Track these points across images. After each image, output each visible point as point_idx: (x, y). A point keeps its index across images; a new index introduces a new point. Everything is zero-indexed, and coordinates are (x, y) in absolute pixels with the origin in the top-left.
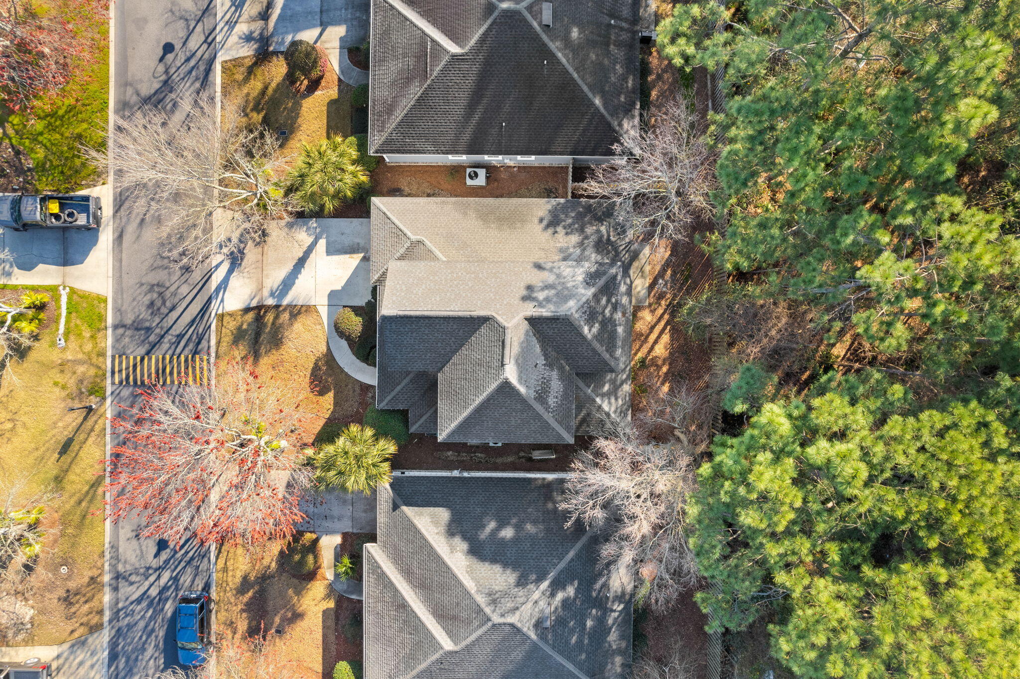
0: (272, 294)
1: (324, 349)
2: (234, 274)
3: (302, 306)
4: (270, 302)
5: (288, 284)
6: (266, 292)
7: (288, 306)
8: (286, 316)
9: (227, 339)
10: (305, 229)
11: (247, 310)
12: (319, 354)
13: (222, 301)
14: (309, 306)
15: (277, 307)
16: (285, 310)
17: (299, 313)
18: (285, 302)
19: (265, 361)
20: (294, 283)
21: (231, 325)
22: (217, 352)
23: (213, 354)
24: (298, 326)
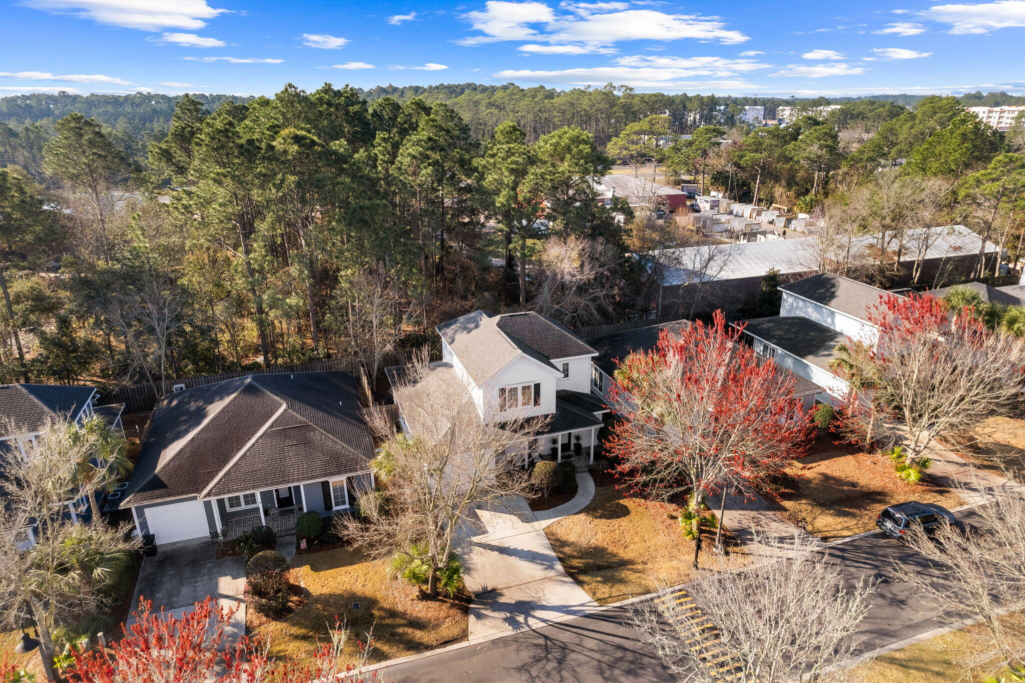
0: (551, 567)
1: (582, 516)
2: (544, 603)
3: (549, 539)
4: (559, 567)
5: (532, 557)
6: (551, 573)
7: (555, 551)
8: (567, 550)
9: (623, 589)
10: (466, 556)
11: (580, 583)
12: (589, 519)
13: (582, 605)
14: (546, 534)
15: (560, 559)
16: (561, 552)
17: (558, 540)
18: (553, 554)
19: (625, 555)
20: (529, 552)
21: (604, 590)
22: (642, 594)
23: (649, 596)
24: (572, 538)
